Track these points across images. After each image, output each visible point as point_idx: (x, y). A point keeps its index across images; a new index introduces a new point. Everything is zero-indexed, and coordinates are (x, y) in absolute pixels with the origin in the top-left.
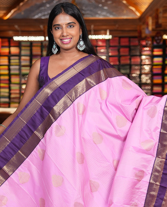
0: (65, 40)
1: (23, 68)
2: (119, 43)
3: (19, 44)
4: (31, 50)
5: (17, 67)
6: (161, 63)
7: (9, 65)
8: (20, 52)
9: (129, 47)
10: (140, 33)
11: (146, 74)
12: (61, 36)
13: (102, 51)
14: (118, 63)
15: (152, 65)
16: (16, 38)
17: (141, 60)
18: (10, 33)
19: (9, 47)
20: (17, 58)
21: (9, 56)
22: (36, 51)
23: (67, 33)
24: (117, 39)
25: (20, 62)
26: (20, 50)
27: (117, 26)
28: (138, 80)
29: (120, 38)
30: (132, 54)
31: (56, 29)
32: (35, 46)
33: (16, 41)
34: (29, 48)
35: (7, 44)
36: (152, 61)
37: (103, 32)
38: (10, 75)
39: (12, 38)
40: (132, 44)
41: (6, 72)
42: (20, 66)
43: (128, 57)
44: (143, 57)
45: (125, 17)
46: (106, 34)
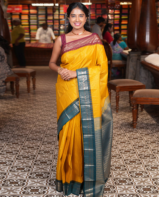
1: (40, 21)
2: (96, 7)
3: (37, 8)
4: (46, 11)
5: (36, 21)
6: (119, 18)
7: (29, 20)
8: (37, 12)
9: (101, 9)
10: (107, 2)
15: (114, 19)
17: (108, 17)
18: (30, 1)
19: (29, 9)
20: (35, 15)
21: (29, 14)
25: (38, 18)
26: (38, 11)
29: (96, 4)
33: (34, 6)
34: (44, 10)
35: (27, 8)
36: (114, 17)
37: (86, 1)
38: (29, 25)
39: (31, 4)
41: (27, 23)
42: (38, 20)
43: (101, 15)
44: (109, 15)
46: (88, 2)
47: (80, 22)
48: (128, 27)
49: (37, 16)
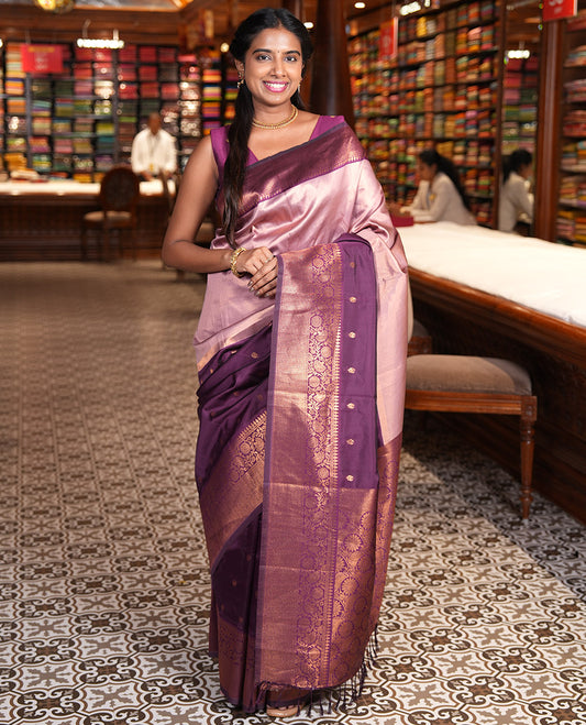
0: (275, 86)
2: (138, 56)
6: (218, 98)
9: (157, 65)
10: (185, 39)
11: (190, 118)
12: (269, 74)
13: (104, 71)
14: (135, 96)
15: (202, 101)
17: (181, 92)
23: (284, 70)
24: (133, 48)
27: (137, 24)
28: (176, 129)
29: (139, 46)
30: (162, 78)
31: (258, 58)
36: (201, 94)
37: (105, 33)
40: (162, 60)
43: (156, 85)
44: (185, 85)
45: (152, 8)
46: (111, 38)
47: (286, 80)
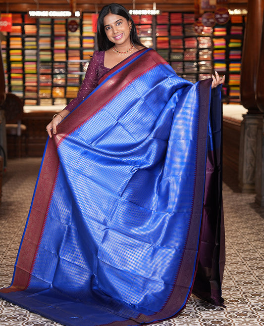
1: (41, 53)
2: (170, 20)
3: (36, 21)
4: (52, 30)
5: (34, 52)
6: (224, 47)
7: (23, 50)
8: (38, 32)
9: (184, 26)
10: (198, 7)
14: (167, 46)
15: (212, 49)
16: (32, 14)
18: (24, 6)
19: (23, 25)
20: (34, 39)
21: (23, 36)
22: (60, 30)
24: (166, 14)
25: (38, 45)
26: (38, 29)
28: (195, 69)
29: (170, 13)
30: (186, 35)
31: (107, 29)
32: (57, 24)
33: (33, 17)
34: (49, 26)
36: (212, 43)
37: (147, 5)
38: (23, 61)
39: (27, 13)
41: (20, 58)
42: (38, 50)
44: (201, 39)
46: (152, 8)
48: (243, 68)
49: (37, 41)
